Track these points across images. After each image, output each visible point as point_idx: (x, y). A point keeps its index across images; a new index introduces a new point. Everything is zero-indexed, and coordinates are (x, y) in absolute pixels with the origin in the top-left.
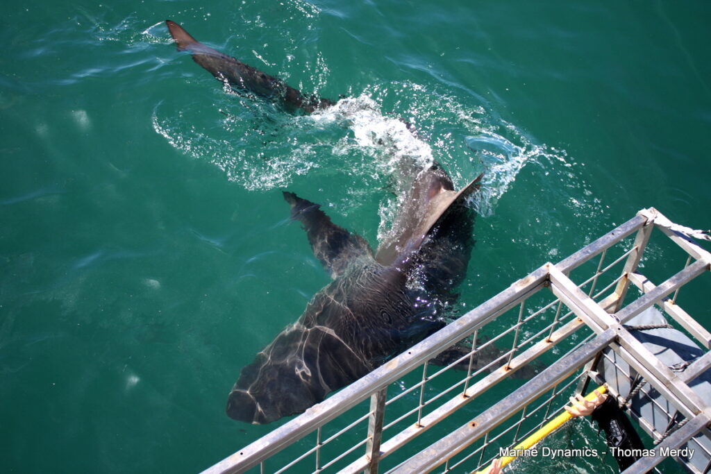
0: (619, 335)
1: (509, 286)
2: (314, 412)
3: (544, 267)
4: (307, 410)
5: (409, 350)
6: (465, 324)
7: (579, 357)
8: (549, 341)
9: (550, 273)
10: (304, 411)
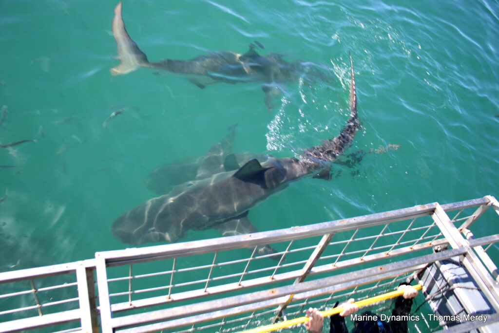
0: (468, 252)
1: (414, 206)
2: (295, 229)
3: (434, 204)
4: (292, 228)
5: (355, 218)
6: (387, 216)
7: (445, 255)
8: (411, 248)
9: (437, 208)
10: (290, 227)
